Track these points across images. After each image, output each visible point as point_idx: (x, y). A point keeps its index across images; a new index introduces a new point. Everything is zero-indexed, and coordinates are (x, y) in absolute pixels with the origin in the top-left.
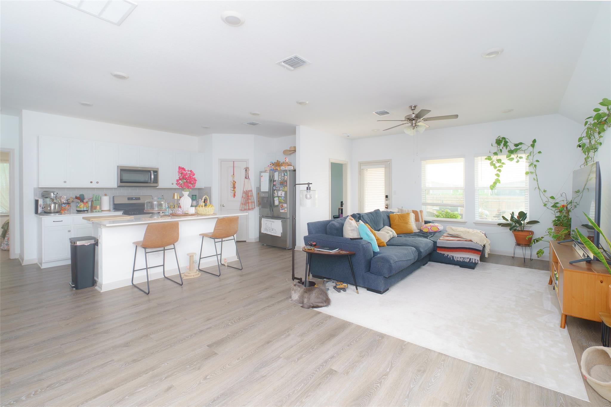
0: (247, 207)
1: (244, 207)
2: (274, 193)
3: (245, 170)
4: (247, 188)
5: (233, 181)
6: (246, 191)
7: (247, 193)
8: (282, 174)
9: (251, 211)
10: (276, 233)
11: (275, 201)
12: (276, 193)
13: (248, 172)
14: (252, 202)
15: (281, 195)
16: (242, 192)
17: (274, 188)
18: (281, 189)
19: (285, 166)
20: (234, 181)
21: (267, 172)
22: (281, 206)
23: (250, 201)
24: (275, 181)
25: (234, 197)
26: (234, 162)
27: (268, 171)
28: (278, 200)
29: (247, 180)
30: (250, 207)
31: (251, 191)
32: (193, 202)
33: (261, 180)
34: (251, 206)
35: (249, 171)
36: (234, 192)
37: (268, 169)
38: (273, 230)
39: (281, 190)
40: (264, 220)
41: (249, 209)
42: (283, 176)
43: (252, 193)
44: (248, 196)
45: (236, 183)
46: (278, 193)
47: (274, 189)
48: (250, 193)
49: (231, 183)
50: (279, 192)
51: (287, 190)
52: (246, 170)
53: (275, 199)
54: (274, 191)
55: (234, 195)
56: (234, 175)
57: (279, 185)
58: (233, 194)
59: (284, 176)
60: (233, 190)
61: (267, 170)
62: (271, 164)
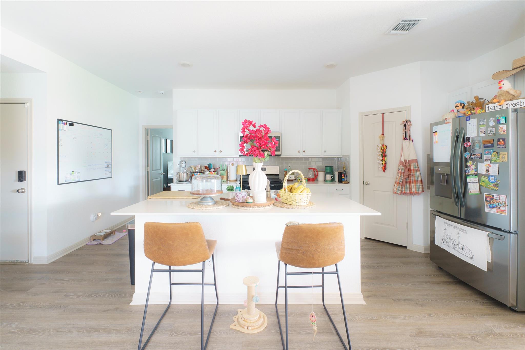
0: (408, 190)
1: (402, 188)
2: (467, 166)
3: (403, 125)
4: (409, 155)
5: (381, 146)
6: (405, 161)
7: (407, 165)
8: (488, 122)
9: (415, 196)
10: (472, 258)
11: (469, 184)
12: (473, 167)
13: (409, 128)
14: (416, 182)
15: (488, 171)
16: (398, 162)
17: (467, 155)
18: (485, 158)
19: (499, 102)
20: (383, 145)
21: (448, 123)
22: (488, 199)
23: (412, 179)
24: (469, 139)
25: (384, 172)
26: (383, 114)
27: (450, 121)
28: (479, 182)
29: (407, 142)
30: (414, 190)
31: (416, 161)
32: (326, 175)
33: (434, 141)
34: (416, 188)
35: (412, 127)
36: (384, 162)
37: (450, 116)
38: (462, 249)
39: (487, 160)
40: (440, 222)
41: (411, 193)
42: (493, 127)
43: (418, 165)
44: (409, 170)
45: (386, 147)
46: (477, 166)
47: (466, 157)
48: (412, 164)
49: (378, 148)
50: (479, 164)
51: (506, 159)
52: (405, 125)
53: (469, 180)
54: (467, 160)
55: (385, 168)
56: (383, 135)
57: (480, 147)
58: (382, 166)
59: (496, 127)
60: (383, 159)
61: (446, 119)
62: (457, 106)
